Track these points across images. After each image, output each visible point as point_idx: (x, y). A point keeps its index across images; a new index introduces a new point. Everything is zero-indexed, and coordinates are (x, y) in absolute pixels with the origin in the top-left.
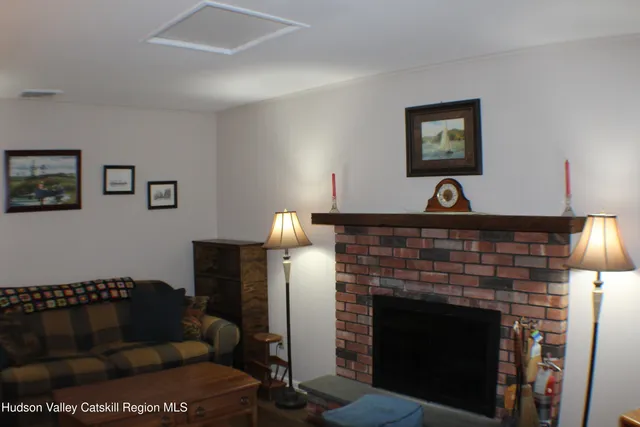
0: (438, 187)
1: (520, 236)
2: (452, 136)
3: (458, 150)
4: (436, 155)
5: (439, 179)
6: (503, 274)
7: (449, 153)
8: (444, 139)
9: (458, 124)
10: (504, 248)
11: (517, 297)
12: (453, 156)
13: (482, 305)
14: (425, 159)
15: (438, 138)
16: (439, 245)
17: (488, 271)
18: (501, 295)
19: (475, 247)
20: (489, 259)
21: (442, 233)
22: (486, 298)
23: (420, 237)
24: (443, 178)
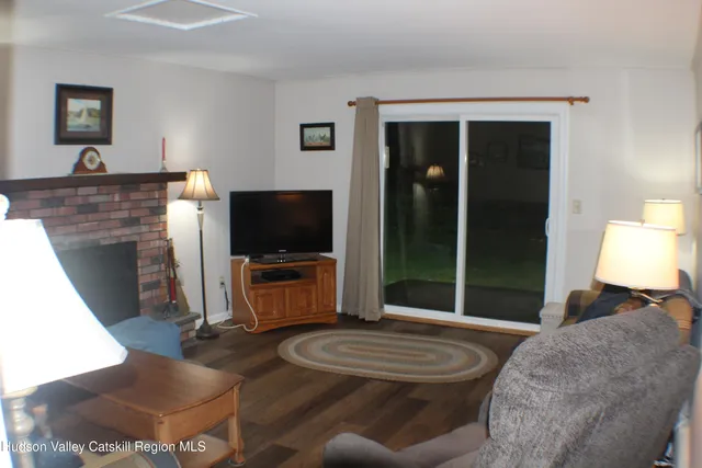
0: (83, 153)
1: (144, 187)
2: (90, 112)
3: (95, 125)
4: (78, 126)
5: (82, 147)
6: (135, 214)
7: (88, 126)
8: (85, 114)
9: (96, 104)
10: (134, 196)
11: (144, 229)
12: (91, 130)
13: (124, 240)
14: (69, 130)
15: (79, 115)
16: (92, 200)
17: (125, 214)
18: (135, 229)
19: (117, 198)
20: (126, 205)
21: (93, 190)
22: (125, 234)
23: (77, 195)
24: (86, 146)
